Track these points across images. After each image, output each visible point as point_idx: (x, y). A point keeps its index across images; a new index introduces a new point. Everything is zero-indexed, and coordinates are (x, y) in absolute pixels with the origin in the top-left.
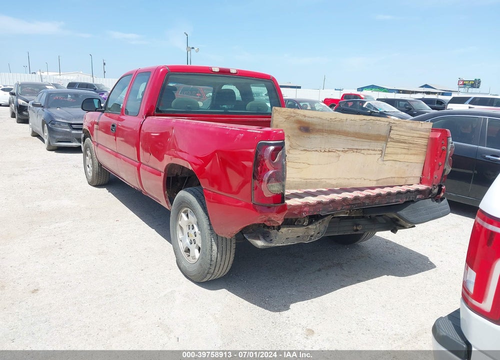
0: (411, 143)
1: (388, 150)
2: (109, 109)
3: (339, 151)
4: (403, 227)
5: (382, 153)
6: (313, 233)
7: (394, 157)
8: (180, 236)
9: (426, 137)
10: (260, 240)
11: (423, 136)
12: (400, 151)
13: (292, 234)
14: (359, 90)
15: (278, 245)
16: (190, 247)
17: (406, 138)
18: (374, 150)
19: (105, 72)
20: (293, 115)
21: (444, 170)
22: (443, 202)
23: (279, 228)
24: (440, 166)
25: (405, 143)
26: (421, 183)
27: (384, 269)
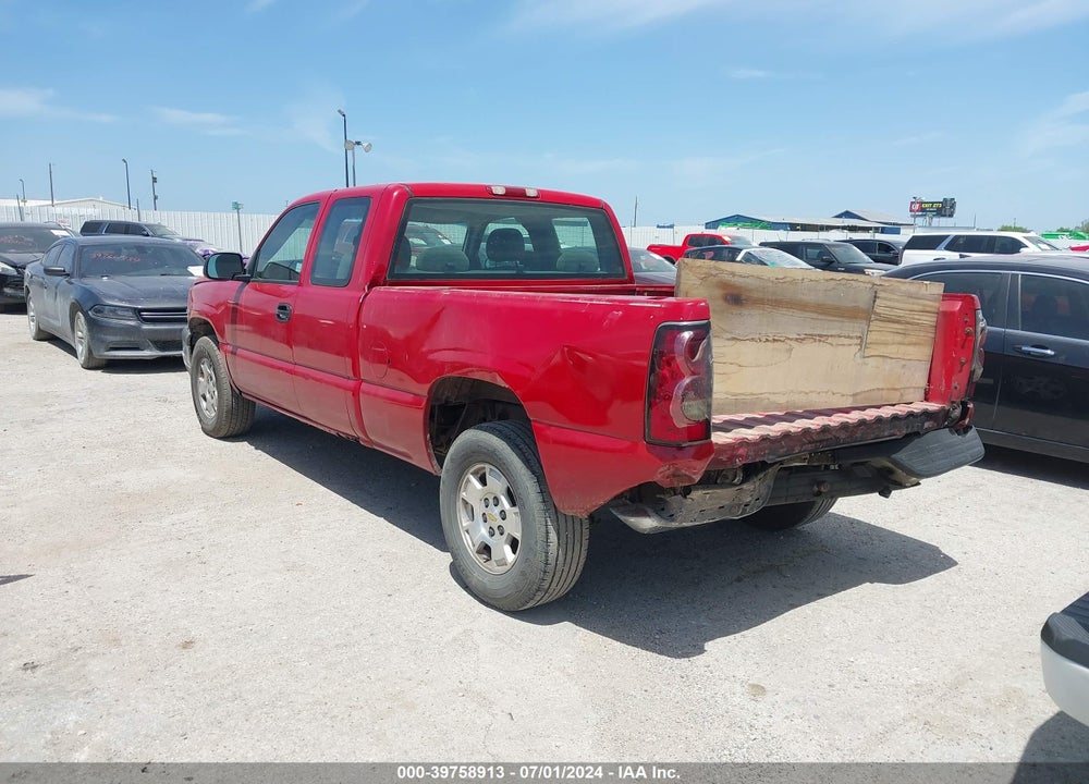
0: (908, 323)
1: (872, 337)
2: (260, 275)
3: (791, 339)
4: (900, 485)
5: (862, 343)
6: (750, 499)
7: (882, 350)
8: (465, 522)
9: (933, 310)
10: (649, 516)
11: (928, 309)
12: (890, 338)
13: (710, 502)
14: (708, 225)
15: (685, 524)
16: (490, 542)
17: (901, 313)
18: (848, 337)
19: (156, 198)
20: (714, 272)
21: (972, 373)
22: (969, 434)
23: (686, 491)
24: (963, 365)
25: (898, 322)
26: (926, 399)
27: (861, 572)
